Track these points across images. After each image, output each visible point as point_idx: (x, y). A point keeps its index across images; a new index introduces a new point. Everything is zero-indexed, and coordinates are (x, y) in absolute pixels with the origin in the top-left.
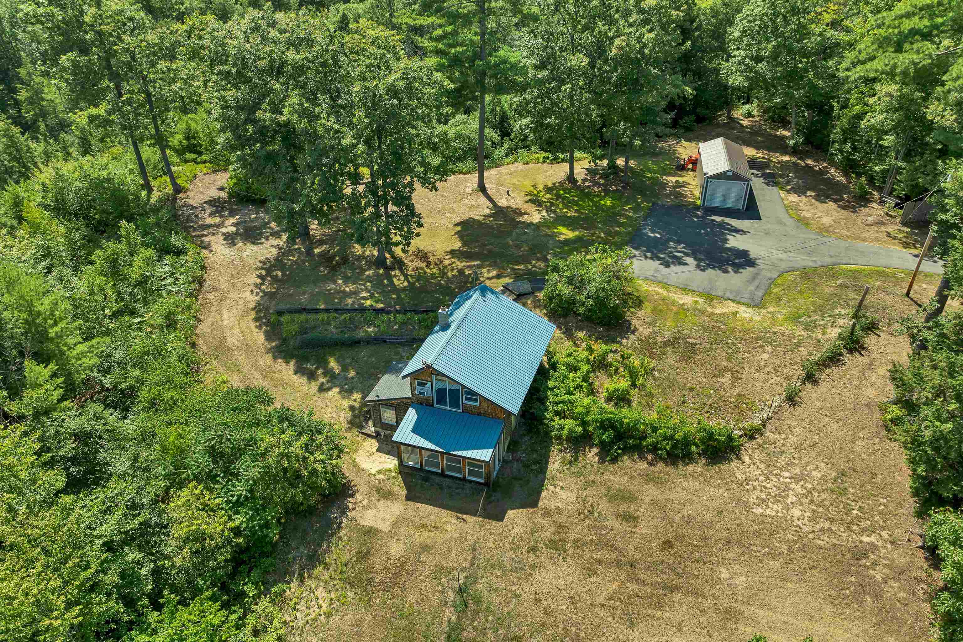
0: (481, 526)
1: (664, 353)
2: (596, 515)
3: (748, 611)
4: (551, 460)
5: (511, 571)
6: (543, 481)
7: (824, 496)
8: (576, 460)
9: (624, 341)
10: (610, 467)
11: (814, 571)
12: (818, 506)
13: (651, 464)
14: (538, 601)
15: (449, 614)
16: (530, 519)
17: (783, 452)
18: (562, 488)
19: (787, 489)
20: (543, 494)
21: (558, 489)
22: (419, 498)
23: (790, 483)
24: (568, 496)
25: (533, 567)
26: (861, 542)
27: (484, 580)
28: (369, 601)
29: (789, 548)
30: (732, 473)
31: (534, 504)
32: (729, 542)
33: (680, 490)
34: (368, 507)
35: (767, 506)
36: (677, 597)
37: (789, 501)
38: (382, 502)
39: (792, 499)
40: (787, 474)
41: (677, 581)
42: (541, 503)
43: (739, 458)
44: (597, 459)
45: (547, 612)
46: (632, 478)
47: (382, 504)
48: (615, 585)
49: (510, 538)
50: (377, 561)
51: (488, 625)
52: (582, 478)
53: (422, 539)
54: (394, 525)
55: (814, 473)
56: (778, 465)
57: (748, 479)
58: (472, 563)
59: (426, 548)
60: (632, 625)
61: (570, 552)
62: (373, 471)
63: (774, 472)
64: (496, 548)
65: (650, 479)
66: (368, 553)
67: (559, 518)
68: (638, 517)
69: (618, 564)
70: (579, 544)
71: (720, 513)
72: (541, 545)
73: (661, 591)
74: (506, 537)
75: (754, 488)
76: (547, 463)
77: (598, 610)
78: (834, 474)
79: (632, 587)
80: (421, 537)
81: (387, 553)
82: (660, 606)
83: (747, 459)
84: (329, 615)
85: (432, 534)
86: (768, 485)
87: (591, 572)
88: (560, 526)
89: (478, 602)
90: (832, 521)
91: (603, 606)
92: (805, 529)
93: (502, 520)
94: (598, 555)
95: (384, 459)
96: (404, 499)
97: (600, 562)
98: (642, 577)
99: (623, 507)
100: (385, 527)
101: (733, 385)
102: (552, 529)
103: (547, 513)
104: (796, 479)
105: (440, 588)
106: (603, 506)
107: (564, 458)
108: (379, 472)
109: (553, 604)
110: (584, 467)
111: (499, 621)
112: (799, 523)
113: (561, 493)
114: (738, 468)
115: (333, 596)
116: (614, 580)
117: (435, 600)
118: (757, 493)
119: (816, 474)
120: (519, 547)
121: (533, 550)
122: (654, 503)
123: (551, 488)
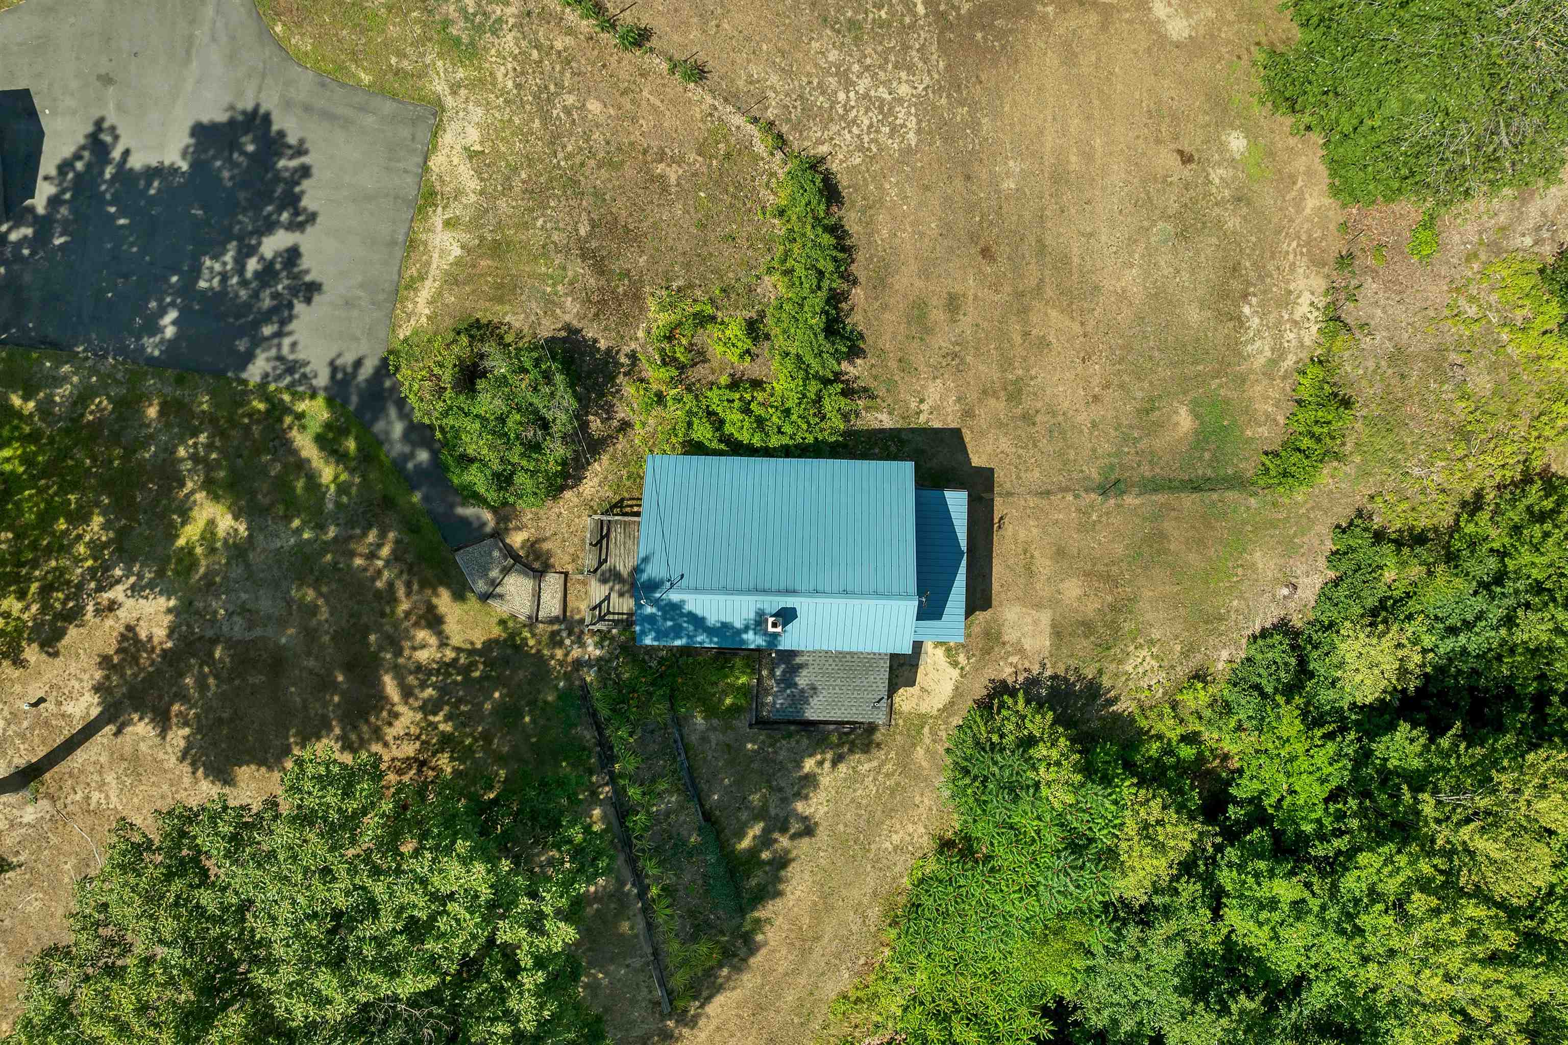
0: (1009, 494)
1: (627, 274)
2: (957, 348)
3: (1049, 160)
4: (877, 426)
5: (1064, 439)
6: (913, 430)
7: (869, 50)
8: (865, 390)
9: (603, 344)
10: (870, 340)
11: (983, 77)
12: (887, 61)
13: (855, 282)
14: (1096, 398)
15: (1130, 500)
16: (982, 434)
17: (801, 97)
18: (922, 401)
19: (866, 96)
20: (937, 425)
21: (924, 407)
22: (983, 590)
23: (857, 93)
24: (934, 391)
25: (1054, 414)
26: (927, 15)
27: (1085, 468)
28: (1129, 600)
29: (962, 104)
30: (853, 170)
31: (956, 434)
32: (968, 178)
33: (898, 241)
34: (1021, 651)
35: (903, 126)
36: (1049, 240)
37: (886, 96)
38: (1006, 638)
39: (883, 92)
40: (842, 96)
41: (1032, 240)
42: (952, 426)
43: (822, 160)
44: (859, 361)
45: (1107, 387)
46: (885, 307)
47: (1010, 635)
48: (1053, 313)
49: (1020, 451)
50: (1091, 607)
51: (1133, 451)
52: (896, 378)
53: (1048, 563)
54: (1038, 606)
55: (831, 58)
56: (826, 105)
57: (861, 148)
58: (1067, 489)
59: (1060, 553)
60: (1096, 288)
61: (1020, 372)
62: (955, 673)
63: (841, 111)
64: (1039, 466)
65: (881, 283)
66: (1083, 623)
67: (972, 396)
68: (949, 294)
69: (1024, 311)
70: (1006, 363)
71: (927, 188)
72: (1019, 411)
73: (1048, 259)
74: (1020, 457)
75: (875, 141)
76: (882, 431)
77: (1089, 328)
78: (829, 32)
79: (1049, 292)
80: (1044, 565)
81: (1079, 599)
82: (1066, 259)
83: (824, 149)
84: (1152, 643)
85: (1036, 554)
86: (867, 122)
87: (1043, 344)
88: (985, 392)
89: (1112, 467)
90: (906, 48)
91: (1082, 324)
92: (927, 80)
93: (991, 470)
94: (1018, 339)
95: (930, 668)
96: (989, 612)
97: (1026, 334)
98: (1034, 283)
99: (938, 315)
100: (1045, 618)
101: (678, 161)
102: (992, 402)
103: (968, 413)
104: (848, 84)
105: (1104, 519)
106: (942, 341)
107: (867, 409)
108: (955, 664)
109: (1096, 381)
110: (875, 378)
111: (1126, 439)
112: (921, 87)
113: (930, 402)
114: (842, 162)
115: (1132, 648)
116: (1046, 314)
117: (1116, 520)
118: (882, 138)
119: (833, 56)
120: (1031, 437)
121: (1028, 418)
122: (925, 274)
123: (922, 418)
